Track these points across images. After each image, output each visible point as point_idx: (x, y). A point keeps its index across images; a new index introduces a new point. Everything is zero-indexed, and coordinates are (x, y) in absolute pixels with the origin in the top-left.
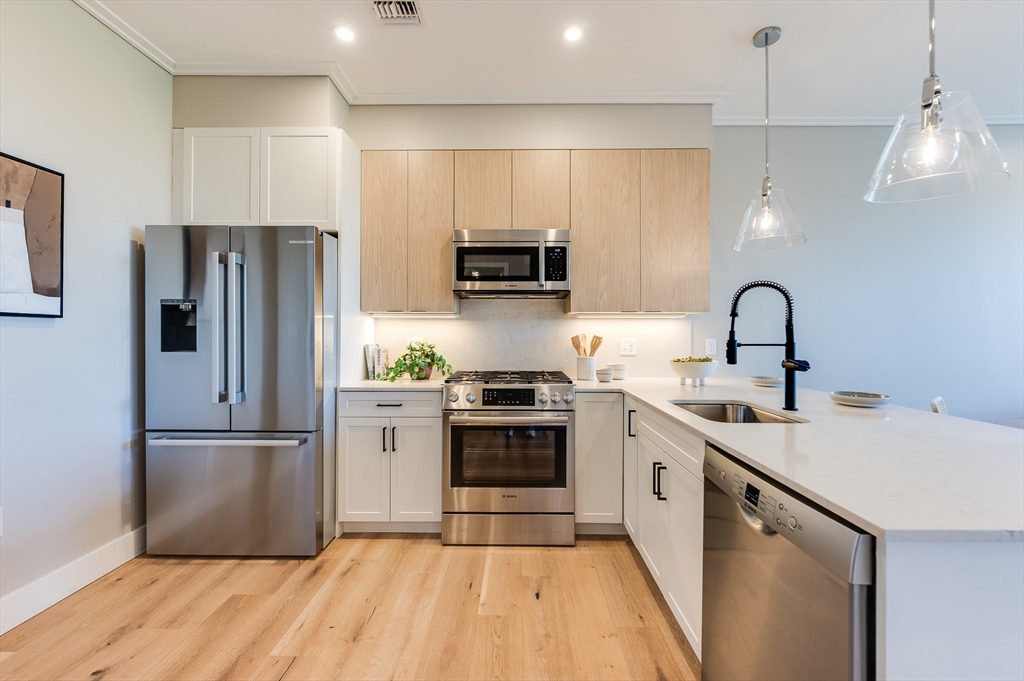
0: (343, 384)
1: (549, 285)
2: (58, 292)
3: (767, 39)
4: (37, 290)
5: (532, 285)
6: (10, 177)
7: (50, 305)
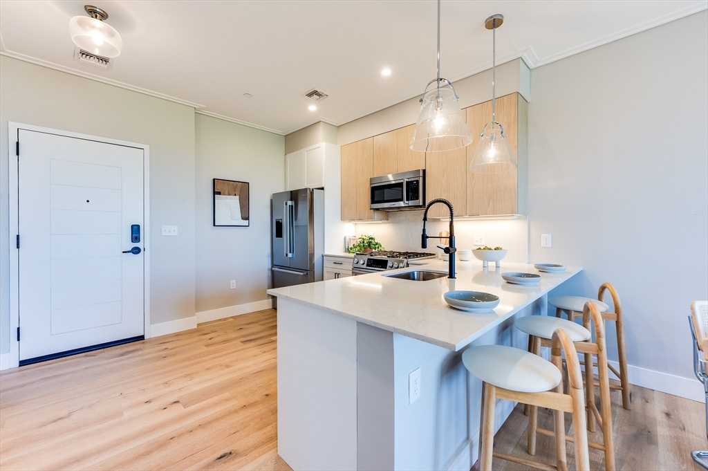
0: (326, 253)
1: (411, 203)
2: (247, 219)
3: (494, 24)
4: (242, 219)
5: (401, 204)
6: (236, 187)
7: (246, 223)
